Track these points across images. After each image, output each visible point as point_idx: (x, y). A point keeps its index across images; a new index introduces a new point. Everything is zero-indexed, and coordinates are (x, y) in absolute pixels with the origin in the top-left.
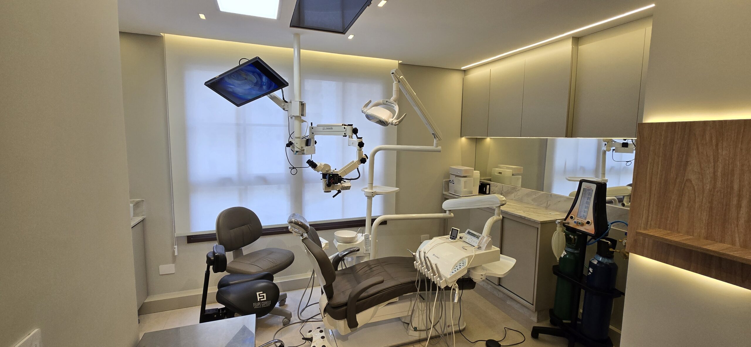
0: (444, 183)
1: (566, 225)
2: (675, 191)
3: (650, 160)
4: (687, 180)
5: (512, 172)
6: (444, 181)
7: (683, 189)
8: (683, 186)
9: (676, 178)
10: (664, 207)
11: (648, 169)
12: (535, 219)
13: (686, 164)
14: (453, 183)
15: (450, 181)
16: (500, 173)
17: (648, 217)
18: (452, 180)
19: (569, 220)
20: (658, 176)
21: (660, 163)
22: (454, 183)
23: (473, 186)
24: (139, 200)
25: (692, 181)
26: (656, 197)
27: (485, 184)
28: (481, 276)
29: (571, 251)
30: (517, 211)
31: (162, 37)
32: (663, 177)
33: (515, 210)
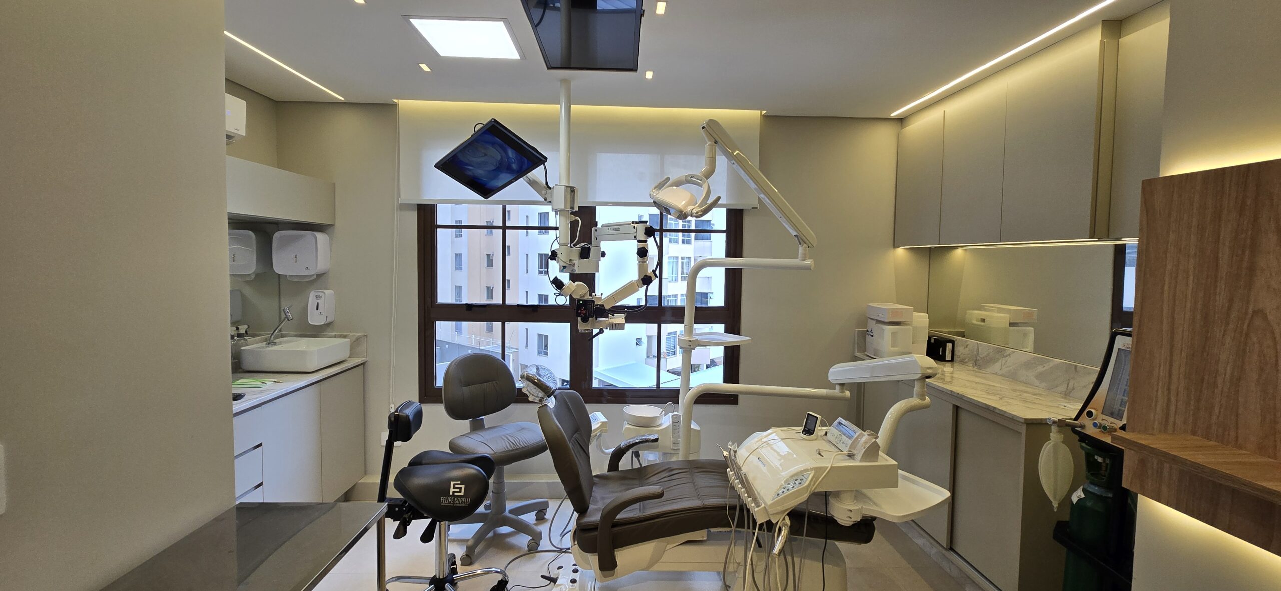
0: (856, 336)
1: (1076, 430)
2: (1228, 340)
3: (1169, 267)
4: (1255, 312)
5: (1010, 319)
6: (856, 332)
7: (1247, 335)
8: (1245, 327)
9: (1230, 308)
10: (1202, 381)
11: (1166, 287)
12: (1015, 414)
13: (1252, 270)
14: (872, 334)
15: (867, 331)
16: (983, 320)
17: (1168, 406)
18: (869, 330)
19: (1085, 420)
20: (1189, 305)
21: (1191, 273)
22: (872, 336)
23: (913, 343)
24: (361, 334)
25: (1268, 313)
26: (1184, 354)
27: (942, 340)
28: (849, 512)
29: (1096, 492)
30: (990, 397)
31: (396, 105)
32: (1199, 306)
33: (984, 393)
